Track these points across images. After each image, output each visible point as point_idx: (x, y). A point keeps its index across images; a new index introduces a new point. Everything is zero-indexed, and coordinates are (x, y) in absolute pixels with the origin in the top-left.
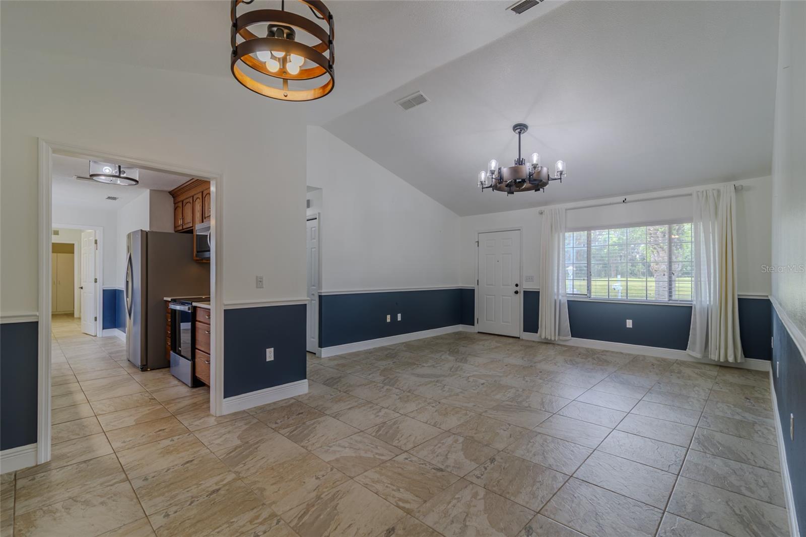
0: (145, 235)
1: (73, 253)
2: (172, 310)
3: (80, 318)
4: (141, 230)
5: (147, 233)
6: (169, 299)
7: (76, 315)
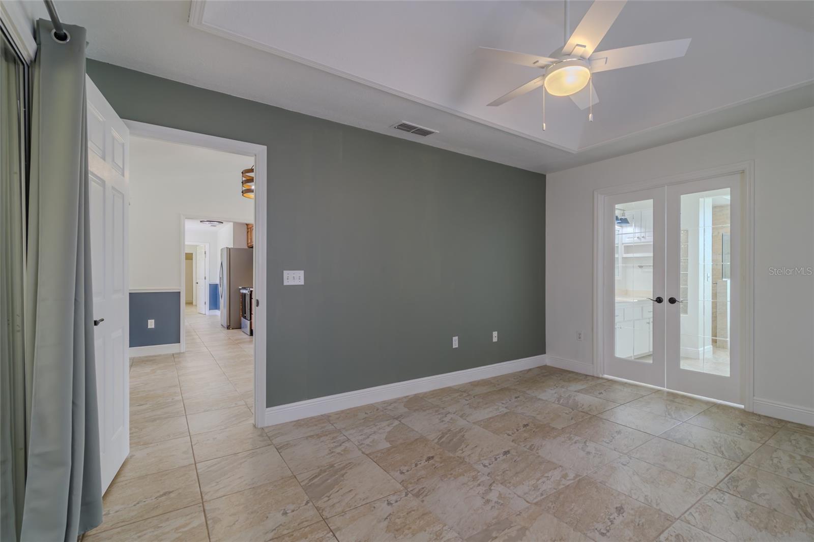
0: (229, 250)
1: (192, 259)
2: (242, 293)
3: (196, 305)
4: (227, 248)
5: (230, 249)
6: (241, 288)
7: (194, 303)
